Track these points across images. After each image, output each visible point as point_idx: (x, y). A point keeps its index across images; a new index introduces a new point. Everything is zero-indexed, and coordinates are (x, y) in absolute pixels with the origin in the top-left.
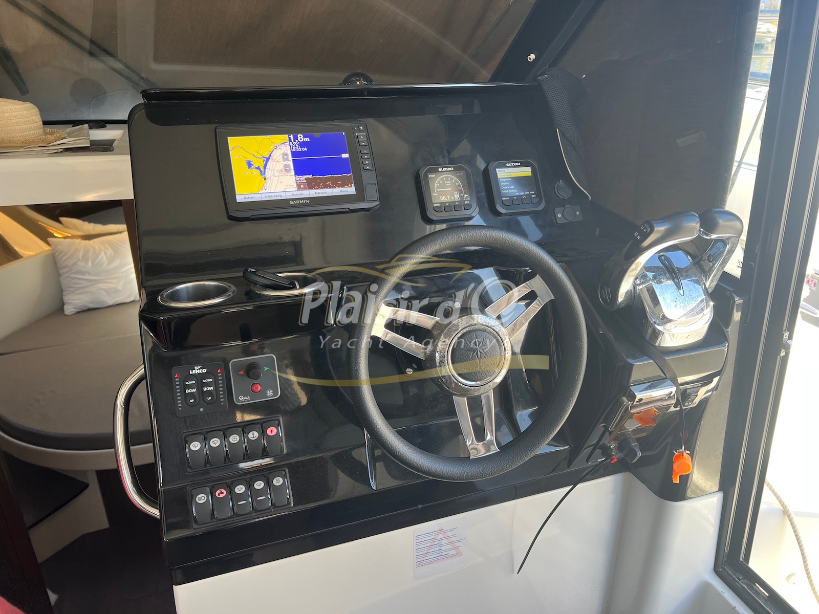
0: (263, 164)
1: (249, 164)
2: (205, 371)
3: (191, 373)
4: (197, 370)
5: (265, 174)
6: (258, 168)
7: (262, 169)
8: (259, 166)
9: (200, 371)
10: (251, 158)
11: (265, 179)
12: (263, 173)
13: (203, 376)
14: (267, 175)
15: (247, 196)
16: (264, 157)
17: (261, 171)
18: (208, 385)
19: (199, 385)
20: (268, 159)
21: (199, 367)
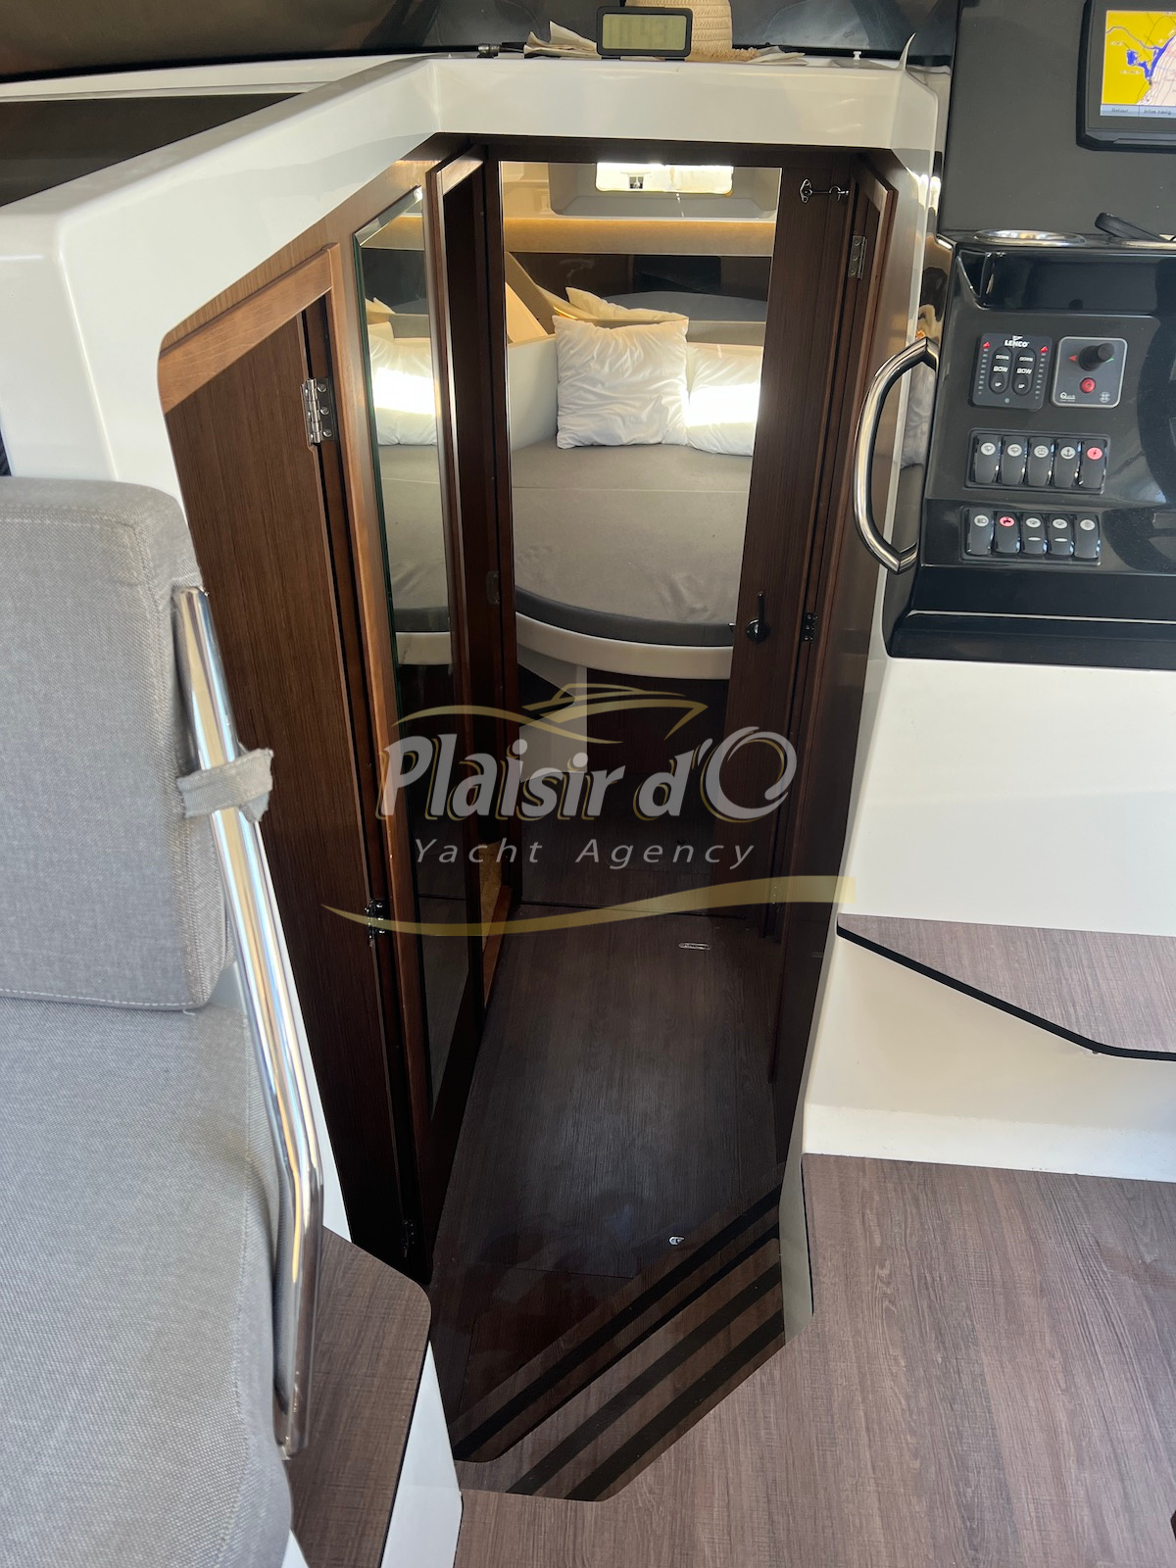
0: (1153, 58)
1: (1131, 57)
2: (1025, 344)
3: (1006, 344)
4: (1015, 342)
5: (1151, 75)
6: (1144, 65)
7: (1149, 67)
8: (1145, 63)
9: (1019, 344)
10: (1136, 48)
11: (1150, 83)
12: (1149, 73)
13: (1022, 352)
14: (1155, 77)
15: (1117, 108)
16: (1155, 48)
17: (1147, 71)
18: (1024, 365)
19: (1016, 364)
20: (1162, 51)
21: (1020, 338)
